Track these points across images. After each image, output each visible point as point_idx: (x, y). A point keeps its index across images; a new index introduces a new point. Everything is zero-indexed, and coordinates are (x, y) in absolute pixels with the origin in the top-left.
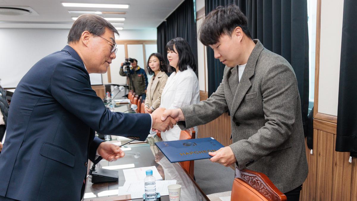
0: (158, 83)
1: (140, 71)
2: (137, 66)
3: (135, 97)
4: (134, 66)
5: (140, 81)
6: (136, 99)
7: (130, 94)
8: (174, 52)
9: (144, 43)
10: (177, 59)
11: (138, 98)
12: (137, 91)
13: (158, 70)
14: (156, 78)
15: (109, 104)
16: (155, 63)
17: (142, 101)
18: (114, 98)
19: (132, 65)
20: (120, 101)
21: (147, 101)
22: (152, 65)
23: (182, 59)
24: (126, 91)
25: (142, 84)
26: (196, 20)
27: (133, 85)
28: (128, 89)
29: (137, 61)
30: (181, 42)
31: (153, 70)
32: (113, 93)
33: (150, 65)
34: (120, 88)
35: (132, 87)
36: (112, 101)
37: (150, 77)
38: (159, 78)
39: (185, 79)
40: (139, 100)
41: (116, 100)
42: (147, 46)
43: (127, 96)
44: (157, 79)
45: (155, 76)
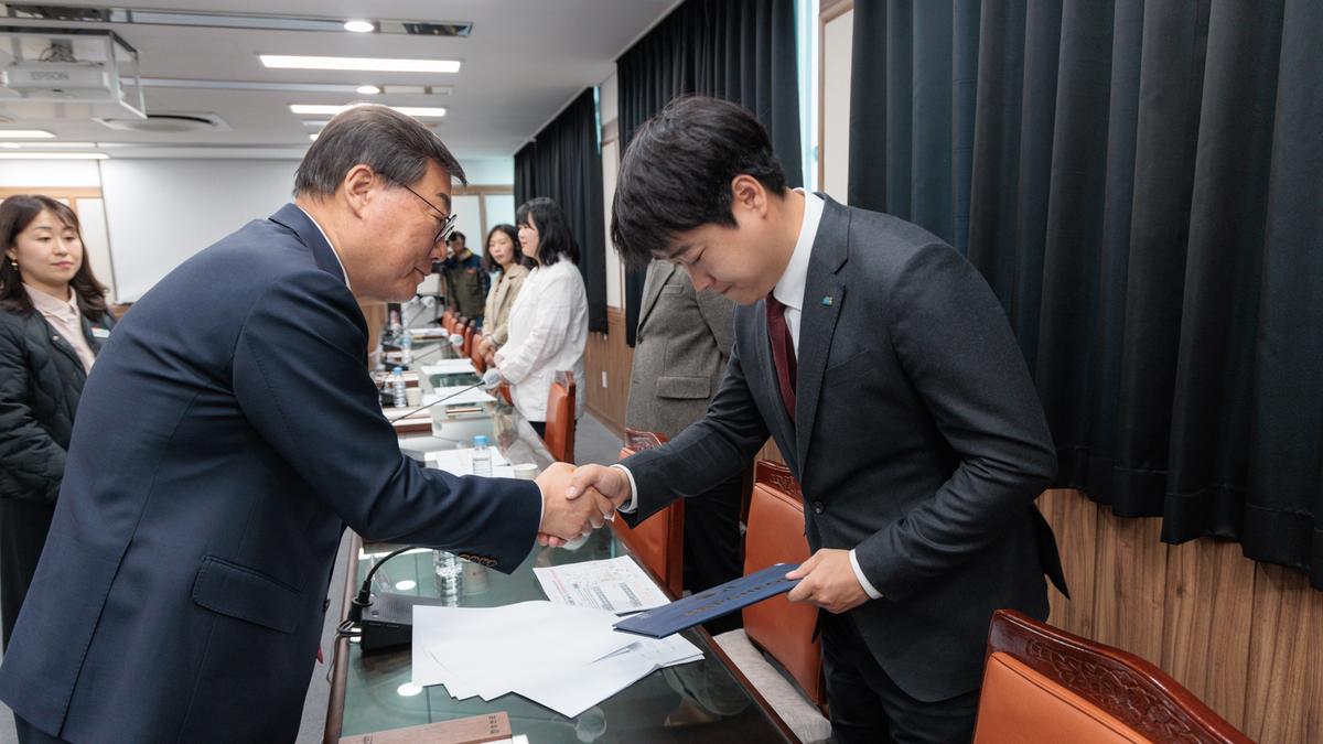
0: (509, 289)
1: (473, 259)
2: (465, 249)
3: (459, 321)
4: (458, 248)
5: (471, 286)
6: (461, 326)
7: (449, 316)
8: (530, 227)
9: (482, 193)
10: (537, 240)
11: (467, 325)
12: (464, 309)
13: (511, 262)
14: (506, 277)
15: (397, 340)
16: (501, 247)
17: (475, 331)
18: (410, 324)
19: (453, 247)
20: (423, 332)
21: (486, 329)
22: (497, 251)
23: (544, 239)
24: (437, 309)
25: (476, 293)
26: (602, 145)
27: (454, 296)
28: (443, 303)
29: (463, 237)
30: (543, 206)
31: (499, 261)
32: (405, 315)
33: (493, 251)
34: (426, 301)
35: (452, 299)
36: (406, 332)
37: (494, 276)
38: (511, 278)
39: (554, 281)
40: (468, 330)
41: (413, 331)
42: (491, 200)
43: (439, 322)
44: (506, 282)
45: (503, 273)
